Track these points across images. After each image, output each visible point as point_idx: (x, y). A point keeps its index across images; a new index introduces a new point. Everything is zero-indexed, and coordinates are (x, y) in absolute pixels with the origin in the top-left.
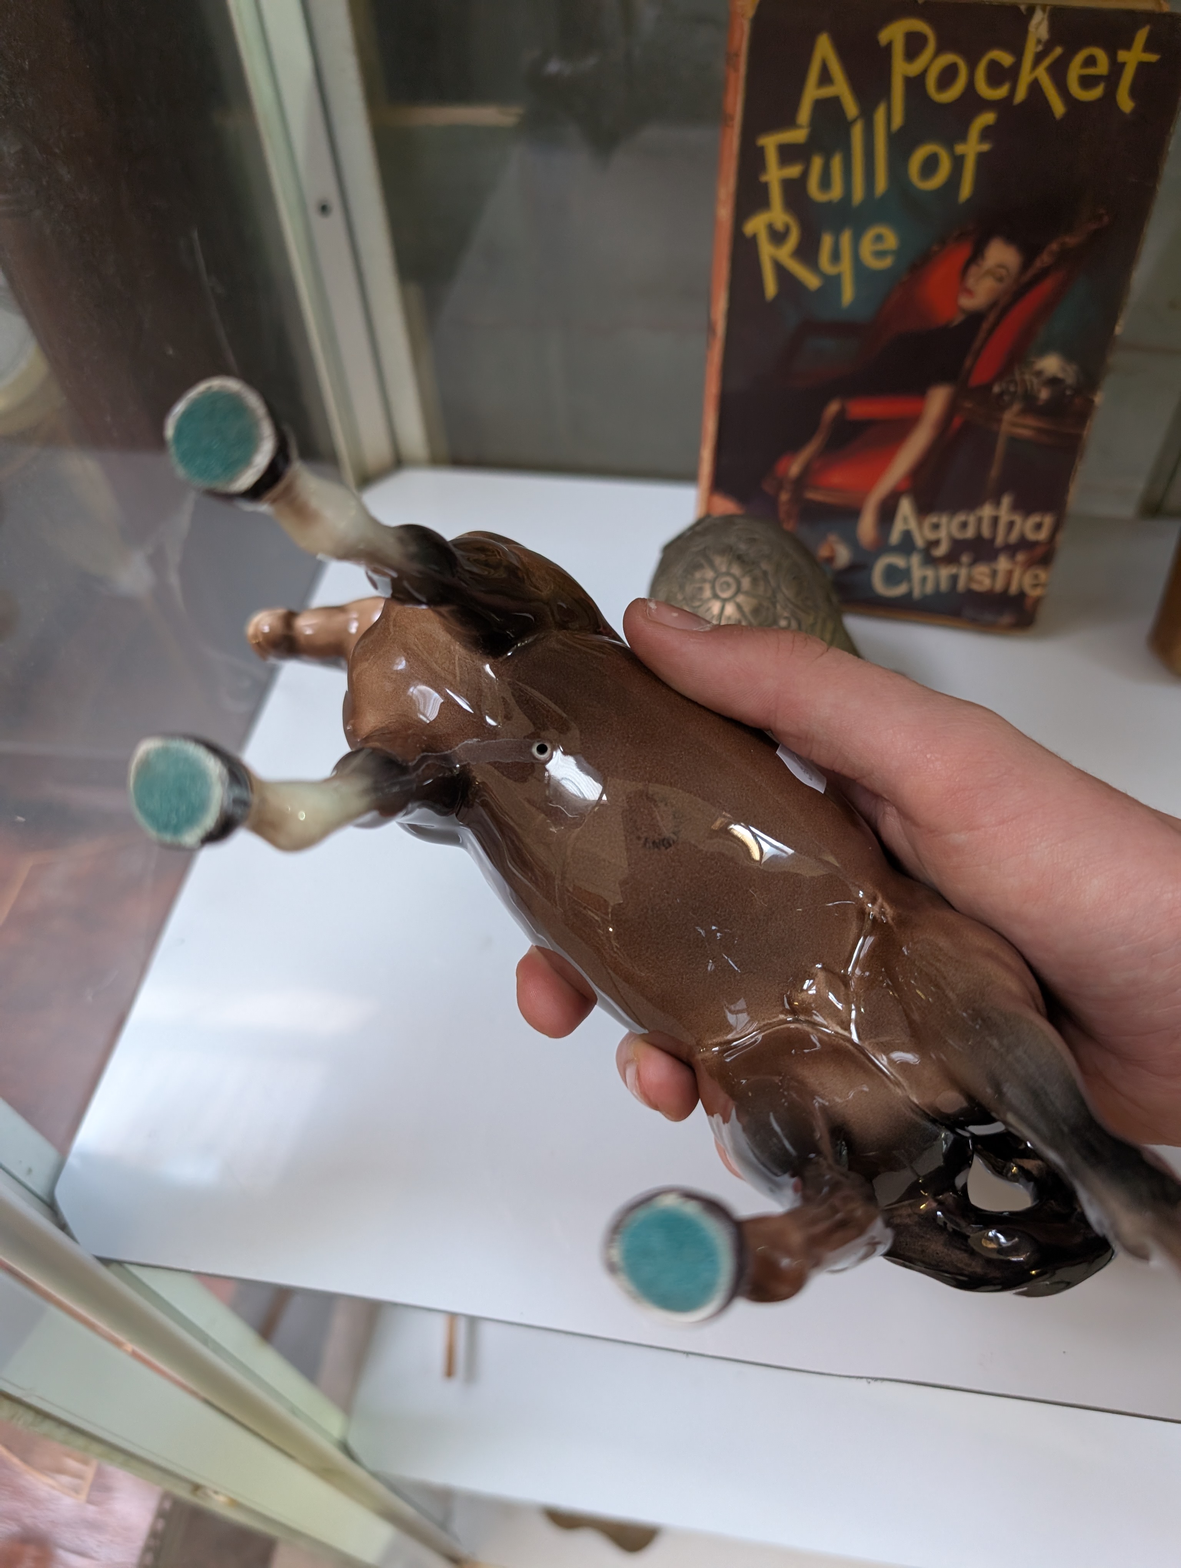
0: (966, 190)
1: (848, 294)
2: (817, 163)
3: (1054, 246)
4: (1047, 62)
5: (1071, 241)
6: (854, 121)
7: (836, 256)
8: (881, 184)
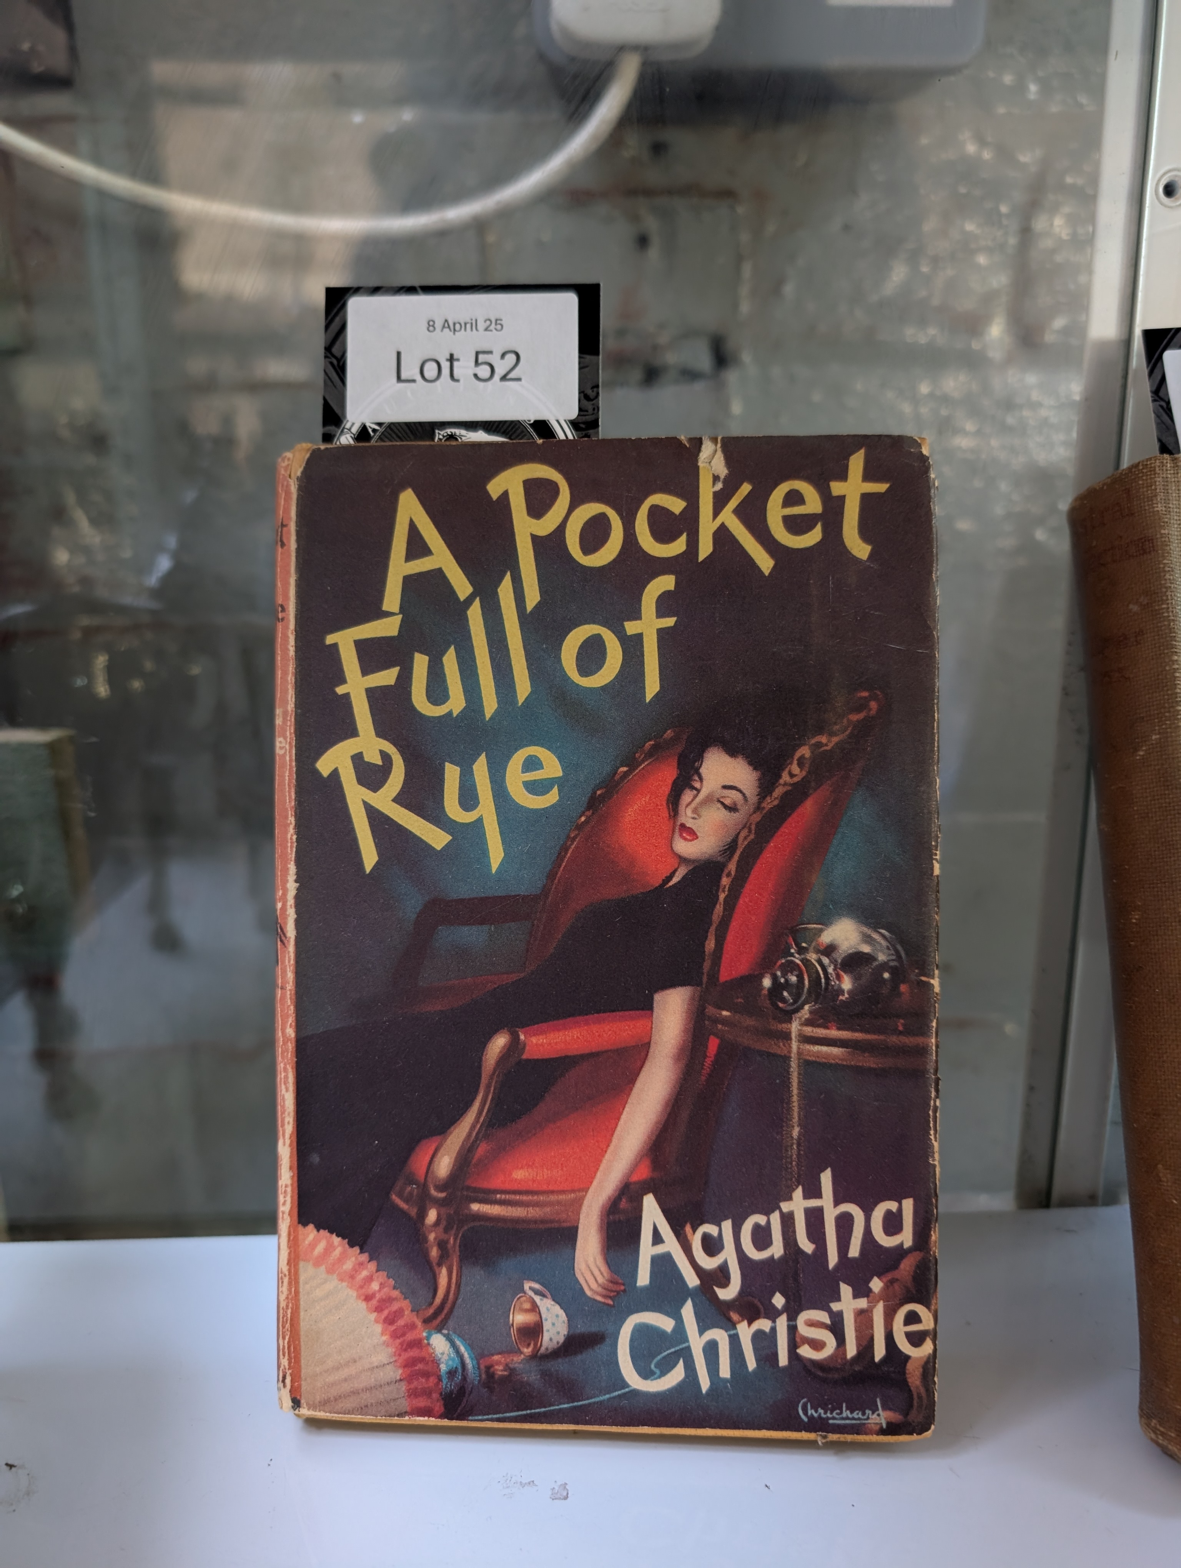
0: (652, 685)
1: (496, 854)
2: (421, 663)
3: (805, 751)
4: (733, 503)
5: (828, 741)
6: (469, 601)
7: (468, 799)
8: (523, 688)
